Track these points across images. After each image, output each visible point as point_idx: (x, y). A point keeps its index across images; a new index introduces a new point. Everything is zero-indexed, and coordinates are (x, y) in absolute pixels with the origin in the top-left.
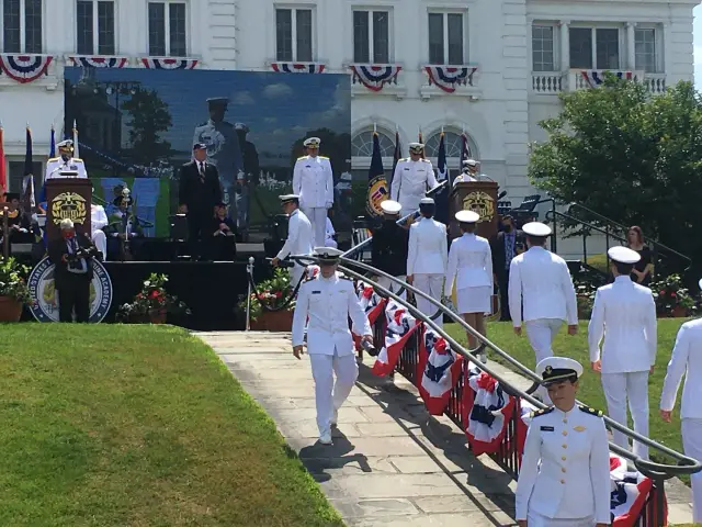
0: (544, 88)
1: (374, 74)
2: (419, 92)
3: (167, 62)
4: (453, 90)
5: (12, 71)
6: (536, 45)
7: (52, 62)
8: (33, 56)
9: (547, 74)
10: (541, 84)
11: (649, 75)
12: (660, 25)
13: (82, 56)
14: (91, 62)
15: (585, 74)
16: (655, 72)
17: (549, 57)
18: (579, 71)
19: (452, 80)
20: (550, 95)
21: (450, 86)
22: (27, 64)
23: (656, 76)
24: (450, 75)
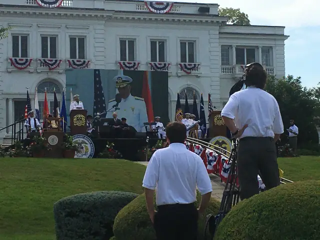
0: (226, 72)
1: (159, 66)
2: (177, 73)
3: (78, 61)
4: (190, 73)
5: (17, 65)
6: (222, 55)
7: (32, 61)
8: (24, 59)
9: (227, 66)
10: (225, 71)
11: (268, 67)
12: (271, 47)
13: (43, 59)
14: (48, 61)
15: (242, 67)
16: (270, 66)
17: (228, 60)
18: (240, 65)
19: (190, 69)
20: (228, 75)
21: (189, 71)
22: (22, 62)
23: (270, 68)
24: (189, 67)
